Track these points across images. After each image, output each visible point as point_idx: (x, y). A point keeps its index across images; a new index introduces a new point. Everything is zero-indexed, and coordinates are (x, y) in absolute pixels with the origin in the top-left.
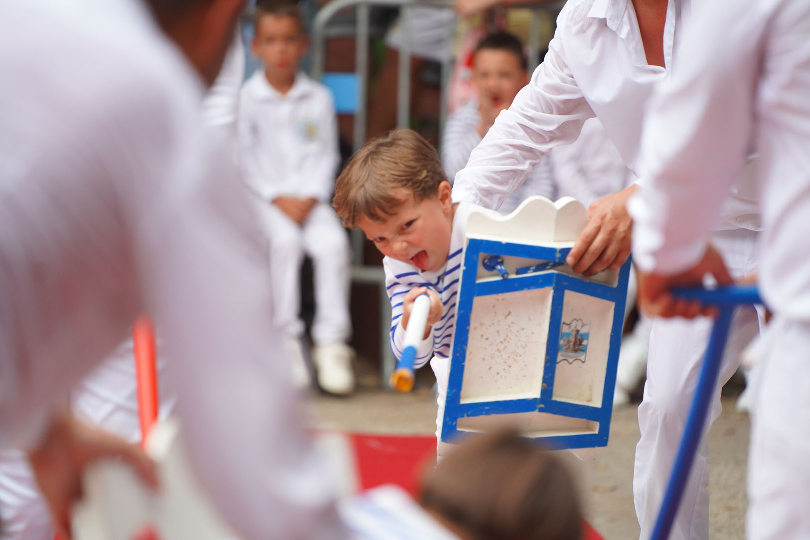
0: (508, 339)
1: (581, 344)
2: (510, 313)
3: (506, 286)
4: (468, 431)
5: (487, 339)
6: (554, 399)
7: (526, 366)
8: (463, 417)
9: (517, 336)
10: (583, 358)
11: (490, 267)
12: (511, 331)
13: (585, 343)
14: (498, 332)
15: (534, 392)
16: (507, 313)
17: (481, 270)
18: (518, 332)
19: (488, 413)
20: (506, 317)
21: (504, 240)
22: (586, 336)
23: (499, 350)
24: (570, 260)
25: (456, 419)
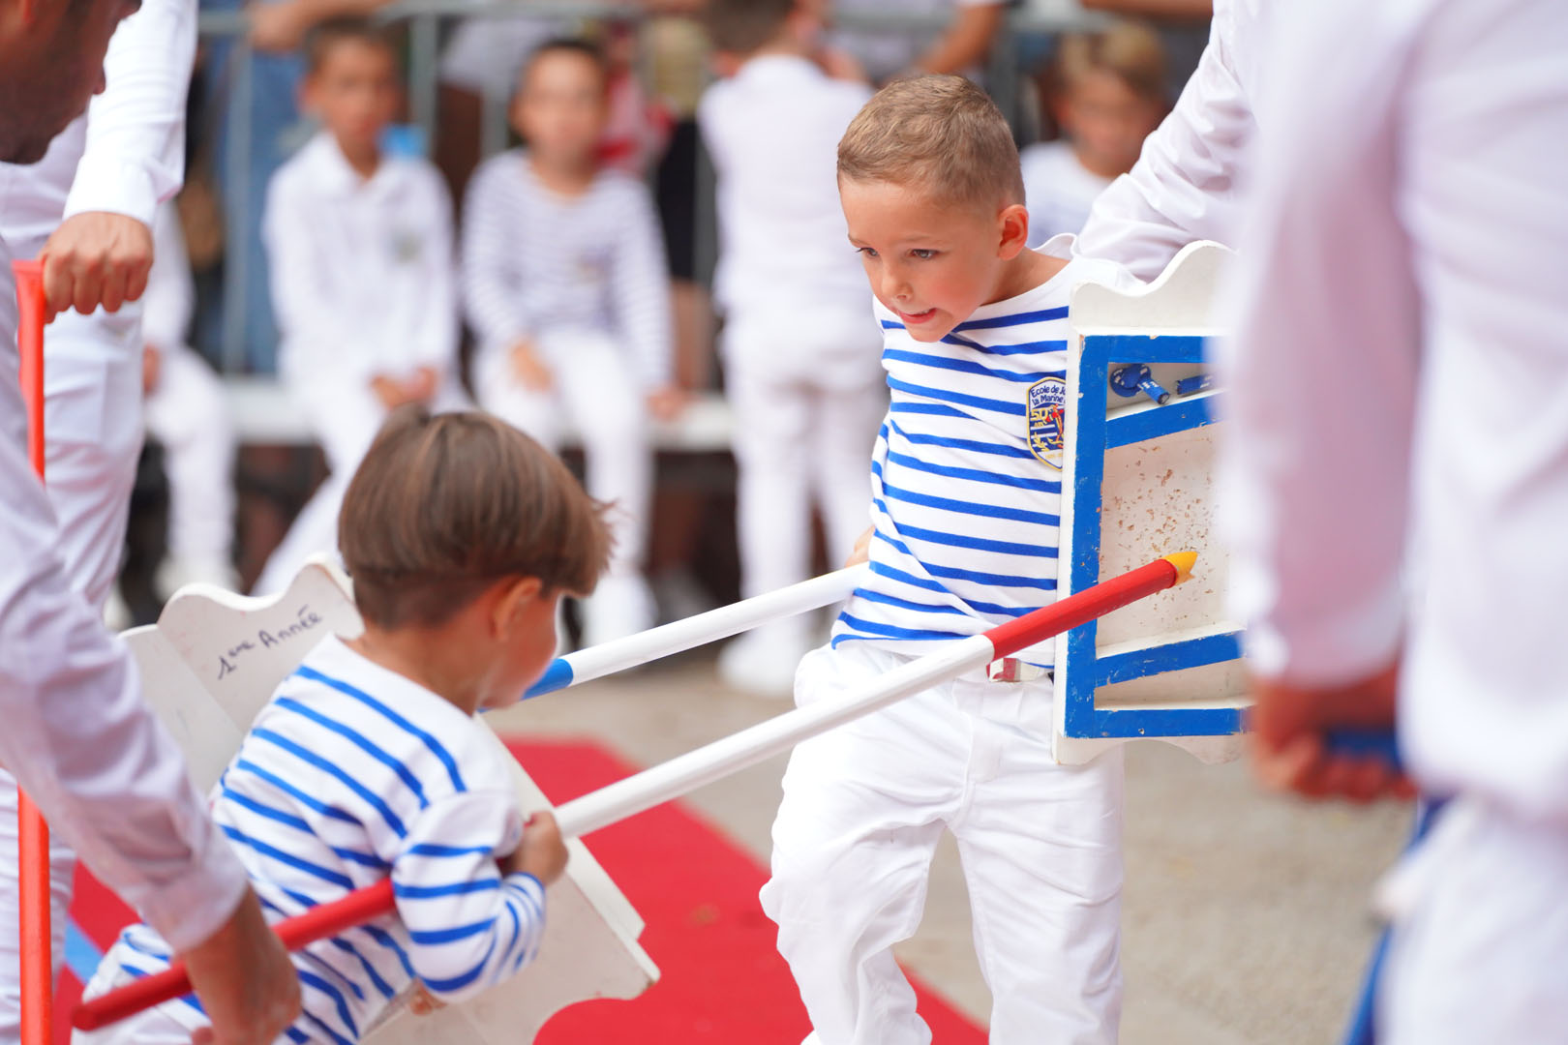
0: (1170, 522)
2: (1170, 473)
3: (1164, 421)
4: (1115, 709)
5: (1131, 527)
7: (1210, 571)
8: (1104, 683)
9: (1187, 516)
11: (1128, 390)
12: (1175, 508)
14: (1151, 511)
16: (1165, 473)
17: (1112, 397)
18: (1189, 507)
19: (1151, 671)
20: (1163, 483)
21: (1153, 333)
23: (1155, 547)
25: (1090, 690)
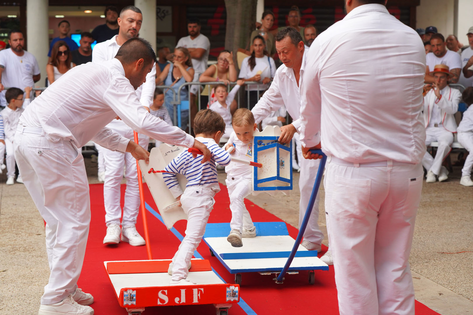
1: (283, 164)
2: (266, 156)
3: (265, 148)
4: (260, 187)
6: (280, 176)
7: (271, 169)
8: (259, 183)
9: (268, 162)
10: (284, 167)
11: (260, 144)
13: (284, 163)
14: (263, 161)
15: (275, 175)
21: (263, 136)
22: (284, 161)
24: (279, 140)
25: (257, 184)
